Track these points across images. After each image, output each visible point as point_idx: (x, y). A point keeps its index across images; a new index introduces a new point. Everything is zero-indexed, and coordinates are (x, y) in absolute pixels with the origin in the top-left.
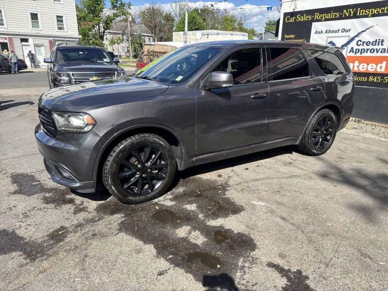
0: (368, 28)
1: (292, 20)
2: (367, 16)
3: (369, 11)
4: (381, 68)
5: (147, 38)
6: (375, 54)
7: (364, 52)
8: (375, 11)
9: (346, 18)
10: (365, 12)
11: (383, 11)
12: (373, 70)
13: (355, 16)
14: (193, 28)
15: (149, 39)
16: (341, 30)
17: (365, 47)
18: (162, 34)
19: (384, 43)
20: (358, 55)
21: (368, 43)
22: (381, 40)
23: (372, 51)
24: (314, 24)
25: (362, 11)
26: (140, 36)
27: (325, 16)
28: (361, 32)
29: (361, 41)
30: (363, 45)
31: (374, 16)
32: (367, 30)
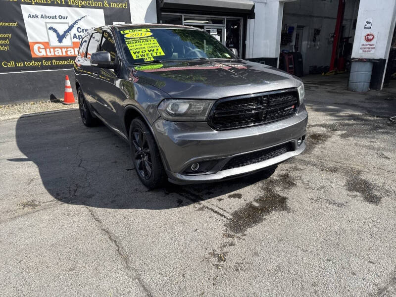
2: (78, 7)
8: (83, 3)
9: (59, 5)
10: (75, 3)
13: (67, 5)
16: (57, 16)
24: (22, 6)
29: (80, 29)
30: (83, 32)
31: (83, 7)
32: (82, 19)
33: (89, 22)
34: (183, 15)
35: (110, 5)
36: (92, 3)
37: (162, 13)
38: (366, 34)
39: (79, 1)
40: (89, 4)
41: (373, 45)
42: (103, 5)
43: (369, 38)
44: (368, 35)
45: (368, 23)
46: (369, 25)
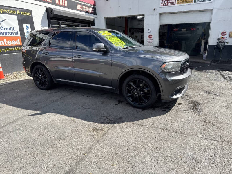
0: (4, 20)
4: (18, 43)
6: (12, 35)
7: (7, 34)
8: (4, 11)
12: (15, 44)
17: (6, 31)
20: (4, 35)
21: (7, 29)
22: (13, 28)
23: (11, 33)
29: (3, 28)
30: (5, 30)
31: (3, 13)
32: (3, 21)
33: (8, 24)
34: (61, 22)
35: (20, 13)
36: (9, 11)
37: (51, 20)
38: (149, 35)
39: (1, 9)
40: (8, 11)
41: (152, 40)
42: (17, 13)
43: (150, 37)
44: (150, 35)
45: (149, 30)
46: (149, 31)
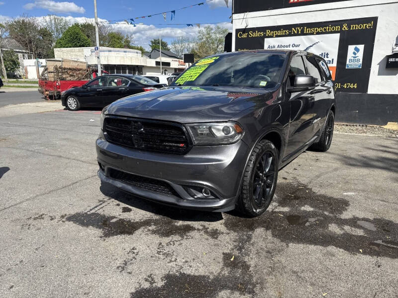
0: (315, 44)
1: (245, 36)
2: (312, 34)
3: (314, 30)
5: (20, 55)
8: (319, 30)
9: (295, 35)
10: (311, 31)
11: (325, 30)
13: (303, 34)
14: (78, 45)
15: (23, 56)
16: (291, 45)
18: (39, 50)
19: (328, 56)
22: (326, 54)
24: (266, 40)
25: (308, 29)
26: (12, 53)
27: (276, 33)
28: (309, 47)
31: (318, 33)
32: (314, 46)
33: (320, 48)
35: (349, 27)
36: (329, 28)
42: (341, 28)
